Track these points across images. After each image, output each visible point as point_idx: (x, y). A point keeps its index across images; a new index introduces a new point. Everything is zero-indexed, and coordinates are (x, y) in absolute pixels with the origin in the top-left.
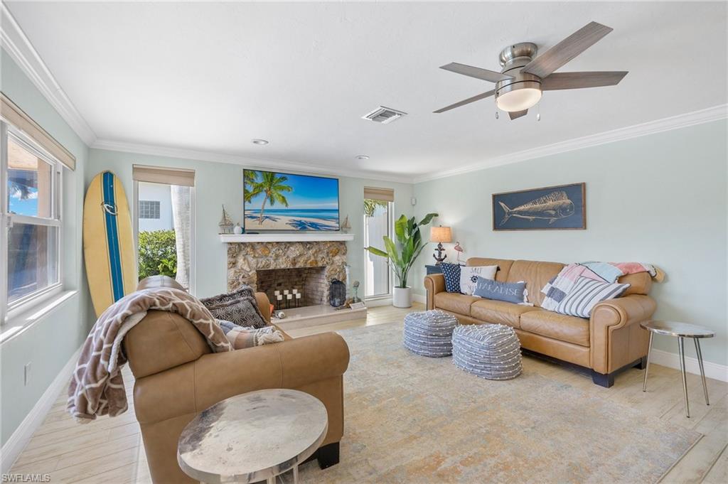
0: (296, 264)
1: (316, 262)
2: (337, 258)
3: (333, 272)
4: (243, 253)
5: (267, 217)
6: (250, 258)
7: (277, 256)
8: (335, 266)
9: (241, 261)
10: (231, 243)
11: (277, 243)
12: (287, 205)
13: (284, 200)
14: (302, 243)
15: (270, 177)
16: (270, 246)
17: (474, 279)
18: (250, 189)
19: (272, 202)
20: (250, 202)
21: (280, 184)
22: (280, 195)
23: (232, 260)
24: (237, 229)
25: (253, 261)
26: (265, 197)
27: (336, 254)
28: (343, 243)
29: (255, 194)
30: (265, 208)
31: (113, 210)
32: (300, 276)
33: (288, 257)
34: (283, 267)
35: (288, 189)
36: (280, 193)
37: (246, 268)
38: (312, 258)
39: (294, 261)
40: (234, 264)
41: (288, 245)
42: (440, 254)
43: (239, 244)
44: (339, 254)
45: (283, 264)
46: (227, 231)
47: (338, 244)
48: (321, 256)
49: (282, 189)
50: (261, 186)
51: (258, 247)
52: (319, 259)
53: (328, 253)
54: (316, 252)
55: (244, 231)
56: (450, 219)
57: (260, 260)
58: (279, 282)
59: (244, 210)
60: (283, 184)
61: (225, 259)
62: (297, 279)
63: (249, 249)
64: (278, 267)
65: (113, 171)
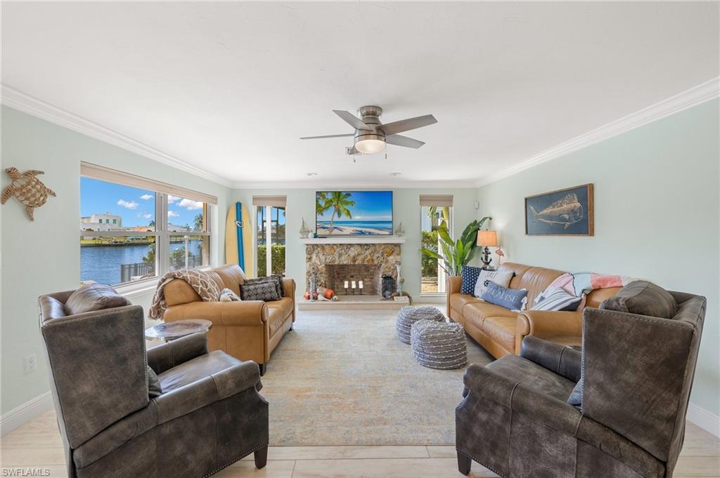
0: (355, 261)
1: (373, 260)
2: (391, 257)
3: (387, 269)
4: (316, 251)
5: (335, 228)
6: (321, 256)
7: (340, 255)
8: (389, 264)
9: (314, 257)
10: (307, 245)
11: (341, 245)
12: (351, 218)
13: (348, 213)
14: (360, 245)
15: (338, 194)
16: (335, 247)
17: (486, 283)
18: (322, 203)
19: (339, 215)
20: (322, 215)
21: (346, 199)
22: (345, 209)
23: (309, 256)
24: (311, 235)
25: (323, 258)
26: (334, 210)
27: (390, 255)
28: (398, 245)
29: (326, 208)
30: (334, 220)
31: (241, 225)
32: (369, 271)
33: (349, 255)
34: (345, 263)
35: (352, 203)
36: (345, 207)
37: (318, 262)
38: (369, 257)
39: (354, 259)
40: (310, 259)
41: (349, 246)
42: (486, 257)
43: (313, 245)
44: (394, 254)
45: (345, 260)
46: (305, 236)
47: (393, 246)
48: (377, 255)
49: (347, 203)
50: (331, 201)
51: (327, 247)
52: (375, 258)
53: (382, 253)
54: (372, 252)
55: (316, 236)
56: (500, 224)
57: (328, 257)
58: (353, 274)
59: (317, 222)
60: (348, 199)
61: (304, 255)
62: (366, 274)
63: (319, 249)
64: (341, 263)
65: (241, 202)
